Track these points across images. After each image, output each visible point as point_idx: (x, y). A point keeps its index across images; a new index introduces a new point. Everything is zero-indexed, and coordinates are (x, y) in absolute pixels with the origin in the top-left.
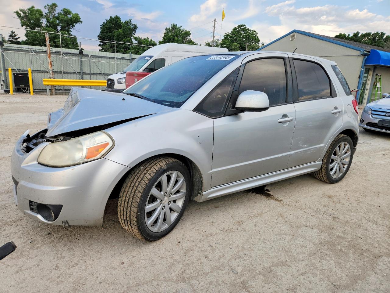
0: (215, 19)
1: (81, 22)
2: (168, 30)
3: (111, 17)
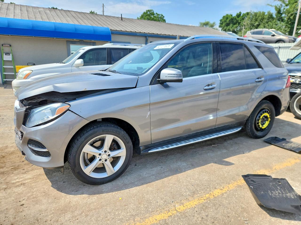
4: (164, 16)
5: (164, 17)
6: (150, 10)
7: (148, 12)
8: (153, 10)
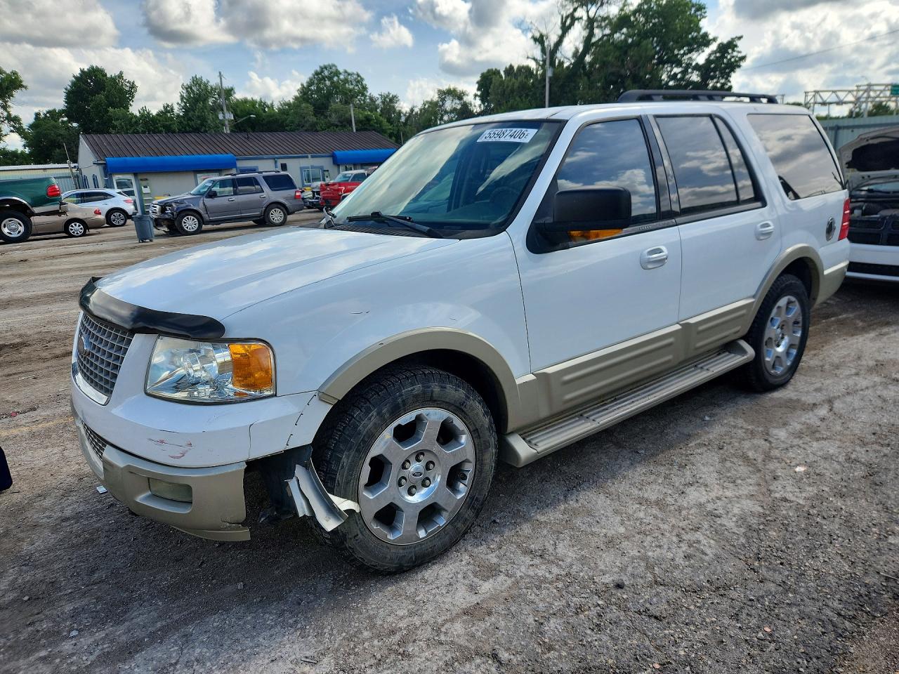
0: (220, 73)
1: (26, 87)
2: (188, 88)
3: (82, 71)
4: (362, 76)
5: (362, 79)
6: (329, 65)
7: (324, 70)
8: (336, 64)
